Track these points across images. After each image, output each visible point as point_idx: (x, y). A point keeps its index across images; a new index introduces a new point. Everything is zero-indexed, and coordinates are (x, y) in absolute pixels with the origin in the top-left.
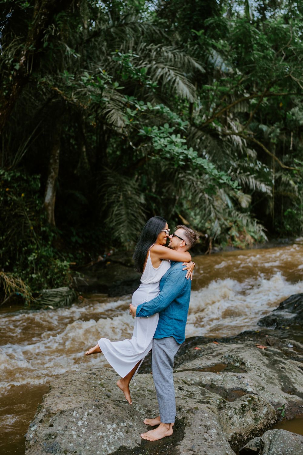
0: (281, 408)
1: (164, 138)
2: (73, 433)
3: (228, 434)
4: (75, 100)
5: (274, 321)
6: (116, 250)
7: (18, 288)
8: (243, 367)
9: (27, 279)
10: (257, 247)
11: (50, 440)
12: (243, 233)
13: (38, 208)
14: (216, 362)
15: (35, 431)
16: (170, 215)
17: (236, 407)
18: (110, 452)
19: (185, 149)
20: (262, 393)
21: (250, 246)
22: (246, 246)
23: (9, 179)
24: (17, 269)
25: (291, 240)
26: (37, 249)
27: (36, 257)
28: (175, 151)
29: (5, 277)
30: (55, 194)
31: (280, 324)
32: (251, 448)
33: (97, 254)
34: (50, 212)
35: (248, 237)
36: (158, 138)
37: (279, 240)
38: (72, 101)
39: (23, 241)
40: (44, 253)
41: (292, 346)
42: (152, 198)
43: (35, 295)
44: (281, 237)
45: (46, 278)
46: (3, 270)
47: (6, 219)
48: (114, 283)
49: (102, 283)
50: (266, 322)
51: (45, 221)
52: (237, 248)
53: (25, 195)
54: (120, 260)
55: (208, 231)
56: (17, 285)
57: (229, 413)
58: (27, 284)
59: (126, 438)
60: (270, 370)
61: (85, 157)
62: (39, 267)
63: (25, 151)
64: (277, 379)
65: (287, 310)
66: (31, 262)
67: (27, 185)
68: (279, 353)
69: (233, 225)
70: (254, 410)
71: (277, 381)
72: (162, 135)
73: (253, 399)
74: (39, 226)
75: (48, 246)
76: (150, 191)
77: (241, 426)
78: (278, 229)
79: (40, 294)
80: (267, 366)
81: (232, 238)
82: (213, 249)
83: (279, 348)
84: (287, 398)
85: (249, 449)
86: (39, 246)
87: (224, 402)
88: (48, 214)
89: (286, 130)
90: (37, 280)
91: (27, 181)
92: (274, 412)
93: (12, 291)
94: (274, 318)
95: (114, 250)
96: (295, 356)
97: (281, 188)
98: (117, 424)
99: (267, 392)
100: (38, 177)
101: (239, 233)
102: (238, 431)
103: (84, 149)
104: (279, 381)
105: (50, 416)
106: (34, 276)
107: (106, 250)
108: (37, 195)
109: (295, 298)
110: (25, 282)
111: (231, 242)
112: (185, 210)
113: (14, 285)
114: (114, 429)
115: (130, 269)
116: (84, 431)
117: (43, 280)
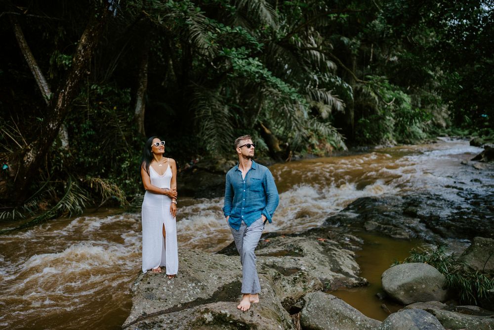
0: (327, 283)
1: (242, 59)
2: (164, 288)
3: (282, 297)
4: (161, 22)
5: (339, 220)
6: (202, 158)
7: (113, 192)
8: (301, 253)
9: (122, 185)
10: (335, 155)
11: (149, 292)
12: (322, 141)
13: (129, 120)
14: (280, 250)
15: (138, 286)
16: (253, 125)
17: (290, 279)
18: (190, 301)
19: (260, 69)
20: (314, 272)
21: (329, 154)
22: (325, 154)
23: (102, 93)
24: (112, 175)
25: (371, 148)
26: (130, 157)
27: (129, 165)
28: (252, 70)
29: (102, 183)
30: (144, 106)
31: (343, 223)
32: (297, 306)
33: (185, 162)
34: (140, 123)
35: (328, 145)
36: (237, 59)
37: (359, 148)
38: (159, 23)
39: (116, 151)
40: (136, 161)
41: (349, 239)
42: (235, 109)
43: (129, 199)
44: (361, 145)
45: (139, 183)
46: (99, 176)
47: (100, 131)
48: (200, 188)
49: (189, 188)
50: (332, 220)
51: (136, 132)
52: (317, 156)
53: (117, 108)
54: (206, 167)
55: (289, 140)
56: (113, 189)
57: (283, 283)
58: (121, 189)
59: (203, 293)
60: (324, 255)
61: (172, 70)
62: (131, 174)
63: (116, 66)
64: (328, 262)
65: (351, 211)
66: (125, 170)
67: (118, 98)
68: (335, 245)
69: (314, 134)
70: (304, 282)
71: (327, 263)
72: (240, 56)
73: (303, 273)
74: (131, 137)
75: (140, 155)
76: (235, 102)
77: (292, 292)
78: (358, 137)
79: (133, 197)
80: (322, 253)
81: (312, 146)
82: (294, 157)
83: (337, 241)
84: (333, 276)
85: (296, 307)
86: (132, 155)
87: (279, 275)
88: (138, 125)
89: (366, 41)
90: (131, 186)
91: (119, 95)
92: (320, 285)
93: (108, 195)
94: (339, 217)
95: (200, 158)
96: (349, 247)
97: (361, 99)
98: (196, 283)
99: (318, 271)
100: (129, 91)
101: (319, 142)
102: (290, 296)
103: (171, 62)
104: (329, 263)
105: (147, 277)
106: (127, 182)
107: (193, 157)
108: (128, 107)
109: (361, 200)
110: (119, 187)
111: (312, 150)
112: (268, 119)
113: (110, 190)
114: (193, 287)
115: (215, 175)
116: (172, 287)
117: (135, 185)
